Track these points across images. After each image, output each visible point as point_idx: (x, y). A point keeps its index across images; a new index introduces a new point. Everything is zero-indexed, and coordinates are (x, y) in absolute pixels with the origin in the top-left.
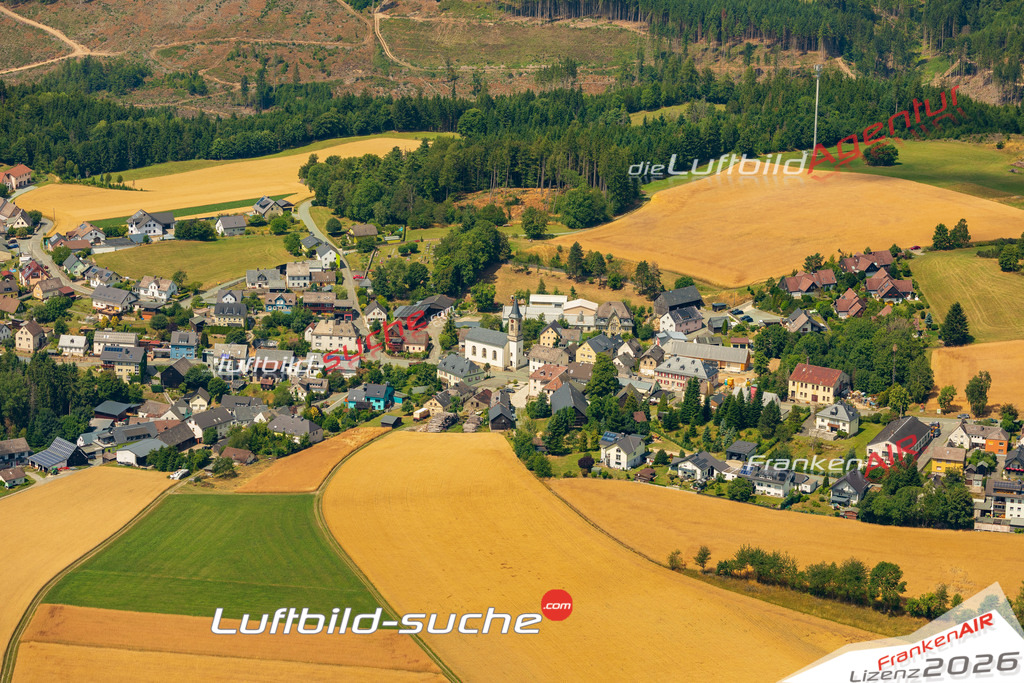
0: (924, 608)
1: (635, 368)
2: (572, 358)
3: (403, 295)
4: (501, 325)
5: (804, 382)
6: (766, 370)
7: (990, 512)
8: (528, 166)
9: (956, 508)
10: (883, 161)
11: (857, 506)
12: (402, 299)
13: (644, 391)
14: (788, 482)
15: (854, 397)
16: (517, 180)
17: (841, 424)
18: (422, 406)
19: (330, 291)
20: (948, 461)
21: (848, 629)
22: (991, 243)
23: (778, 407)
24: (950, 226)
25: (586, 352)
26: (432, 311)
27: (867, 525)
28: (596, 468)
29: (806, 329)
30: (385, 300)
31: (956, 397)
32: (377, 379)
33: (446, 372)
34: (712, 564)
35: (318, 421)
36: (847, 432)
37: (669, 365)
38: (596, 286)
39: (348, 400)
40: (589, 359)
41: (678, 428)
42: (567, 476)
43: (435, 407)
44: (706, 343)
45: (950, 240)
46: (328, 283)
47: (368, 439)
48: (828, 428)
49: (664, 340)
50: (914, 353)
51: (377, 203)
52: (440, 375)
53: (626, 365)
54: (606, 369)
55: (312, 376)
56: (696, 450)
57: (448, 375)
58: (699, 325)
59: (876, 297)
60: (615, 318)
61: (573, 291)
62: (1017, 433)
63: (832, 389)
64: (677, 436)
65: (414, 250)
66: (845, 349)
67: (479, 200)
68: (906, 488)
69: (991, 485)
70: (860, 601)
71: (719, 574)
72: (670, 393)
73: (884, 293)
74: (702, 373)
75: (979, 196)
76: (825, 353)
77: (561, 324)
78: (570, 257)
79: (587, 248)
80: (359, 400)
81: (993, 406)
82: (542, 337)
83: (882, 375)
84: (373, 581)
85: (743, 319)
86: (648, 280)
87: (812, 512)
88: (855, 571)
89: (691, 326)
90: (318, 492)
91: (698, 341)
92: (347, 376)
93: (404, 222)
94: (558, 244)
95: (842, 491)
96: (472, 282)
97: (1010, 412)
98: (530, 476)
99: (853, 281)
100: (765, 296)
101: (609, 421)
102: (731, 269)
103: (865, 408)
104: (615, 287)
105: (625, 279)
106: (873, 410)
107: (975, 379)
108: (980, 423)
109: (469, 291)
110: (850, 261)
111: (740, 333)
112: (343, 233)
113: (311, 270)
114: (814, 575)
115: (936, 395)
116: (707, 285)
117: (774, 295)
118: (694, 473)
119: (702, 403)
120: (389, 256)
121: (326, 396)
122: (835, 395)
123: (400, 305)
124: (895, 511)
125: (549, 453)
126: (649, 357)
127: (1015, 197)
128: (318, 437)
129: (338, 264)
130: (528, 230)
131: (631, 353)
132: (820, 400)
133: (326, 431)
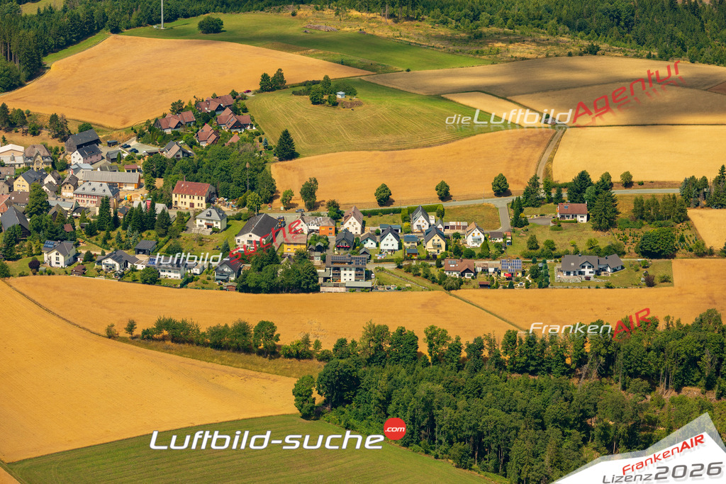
0: (294, 351)
1: (58, 192)
2: (11, 189)
5: (184, 194)
6: (154, 187)
7: (330, 278)
9: (307, 278)
10: (212, 30)
11: (235, 281)
13: (68, 209)
14: (183, 268)
15: (220, 202)
17: (214, 223)
20: (295, 244)
21: (242, 371)
22: (301, 85)
23: (168, 214)
24: (271, 74)
25: (21, 183)
27: (244, 294)
28: (42, 268)
29: (179, 156)
31: (293, 198)
34: (138, 331)
36: (219, 228)
37: (84, 189)
38: (20, 134)
40: (24, 188)
41: (97, 234)
42: (21, 275)
44: (107, 170)
45: (272, 84)
48: (205, 226)
49: (76, 170)
50: (260, 168)
53: (51, 191)
54: (40, 195)
56: (112, 249)
58: (99, 158)
59: (225, 129)
60: (39, 156)
61: (4, 138)
62: (340, 220)
63: (204, 198)
64: (97, 240)
66: (209, 168)
68: (270, 266)
69: (329, 260)
70: (248, 350)
71: (143, 339)
72: (86, 208)
73: (231, 125)
74: (108, 193)
75: (285, 51)
76: (195, 172)
79: (11, 107)
81: (320, 202)
83: (239, 185)
85: (131, 151)
86: (59, 128)
87: (203, 288)
88: (242, 329)
89: (94, 158)
91: (101, 170)
95: (223, 271)
97: (333, 205)
99: (207, 118)
100: (145, 133)
101: (46, 233)
102: (117, 115)
103: (229, 209)
104: (34, 134)
105: (41, 128)
106: (234, 210)
107: (307, 183)
108: (313, 215)
110: (203, 104)
111: (130, 161)
114: (213, 335)
115: (279, 197)
116: (101, 128)
117: (152, 132)
118: (114, 266)
119: (112, 215)
122: (206, 202)
124: (264, 283)
125: (5, 259)
126: (67, 183)
127: (311, 50)
131: (54, 182)
132: (196, 206)
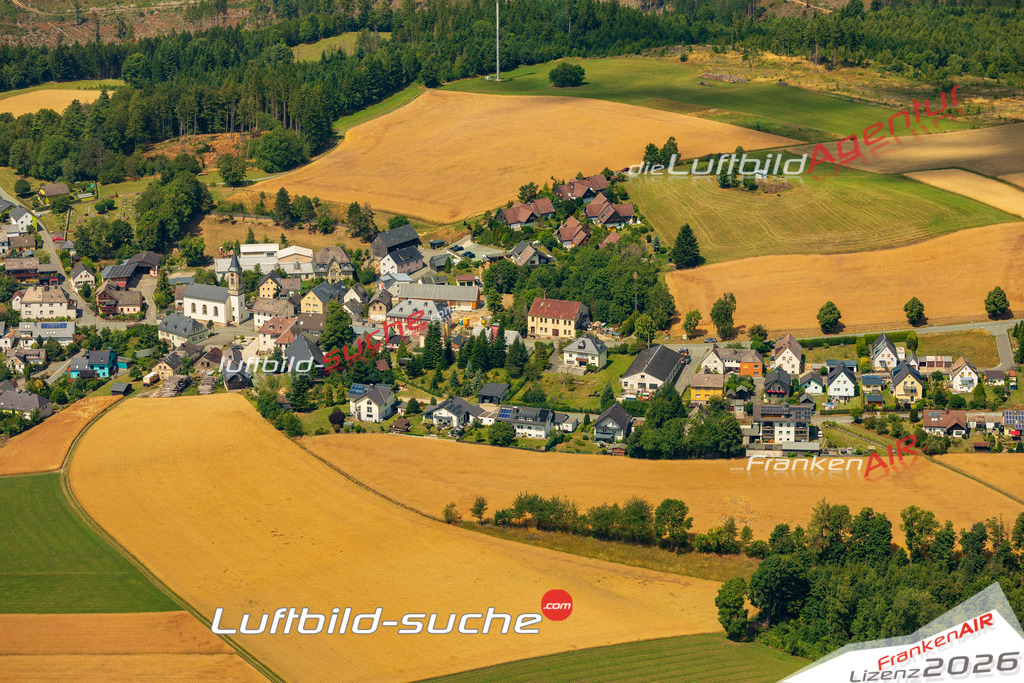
0: (713, 543)
1: (364, 314)
2: (297, 310)
3: (107, 254)
4: (215, 278)
5: (544, 316)
6: (500, 307)
7: (759, 437)
8: (213, 111)
9: (727, 437)
10: (570, 82)
11: (624, 441)
12: (106, 259)
14: (548, 422)
15: (595, 328)
16: (204, 127)
17: (590, 358)
18: (150, 371)
19: (32, 256)
20: (707, 388)
21: (639, 571)
23: (524, 345)
24: (660, 145)
25: (311, 301)
26: (141, 271)
27: (636, 460)
28: (348, 423)
29: (534, 262)
30: (90, 261)
31: (700, 321)
32: (96, 345)
33: (168, 332)
34: (489, 514)
35: (45, 393)
36: (597, 365)
37: (401, 309)
38: (306, 231)
39: (69, 369)
40: (315, 309)
41: (422, 374)
42: (319, 433)
43: (163, 370)
44: (431, 282)
45: (657, 157)
46: (28, 248)
47: (101, 409)
48: (576, 363)
49: (388, 283)
50: (651, 279)
51: (64, 160)
52: (161, 336)
53: (354, 312)
54: (340, 318)
55: (28, 346)
56: (446, 396)
57: (171, 335)
58: (420, 265)
59: (598, 223)
60: (335, 263)
61: (283, 238)
62: (768, 354)
63: (573, 322)
64: (423, 382)
65: (111, 207)
66: (579, 279)
67: (169, 150)
68: (673, 420)
69: (757, 411)
70: (646, 541)
71: (497, 524)
73: (605, 218)
74: (437, 316)
75: (676, 112)
76: (559, 285)
77: (278, 274)
78: (277, 203)
79: (293, 192)
80: (82, 369)
81: (738, 328)
82: (261, 288)
83: (622, 304)
84: (142, 561)
85: (465, 255)
86: (361, 222)
87: (578, 451)
88: (638, 510)
89: (413, 266)
90: (62, 471)
91: (424, 282)
92: (65, 344)
93: (95, 178)
94: (260, 190)
95: (606, 428)
96: (179, 236)
97: (759, 333)
98: (281, 437)
99: (571, 209)
100: (483, 230)
101: (351, 372)
102: (443, 205)
103: (610, 338)
104: (326, 232)
105: (336, 222)
106: (616, 340)
107: (720, 301)
108: (730, 347)
109: (177, 246)
110: (564, 188)
111: (464, 270)
112: (33, 194)
113: (9, 236)
114: (596, 519)
115: (678, 320)
116: (420, 223)
117: (493, 228)
118: (450, 420)
119: (444, 347)
120: (86, 215)
121: (45, 367)
122: (576, 328)
123: (106, 265)
124: (665, 444)
125: (295, 410)
126: (378, 302)
127: (713, 110)
128: (47, 411)
129: (35, 226)
130: (227, 178)
131: (358, 299)
132: (561, 334)
133: (55, 404)
